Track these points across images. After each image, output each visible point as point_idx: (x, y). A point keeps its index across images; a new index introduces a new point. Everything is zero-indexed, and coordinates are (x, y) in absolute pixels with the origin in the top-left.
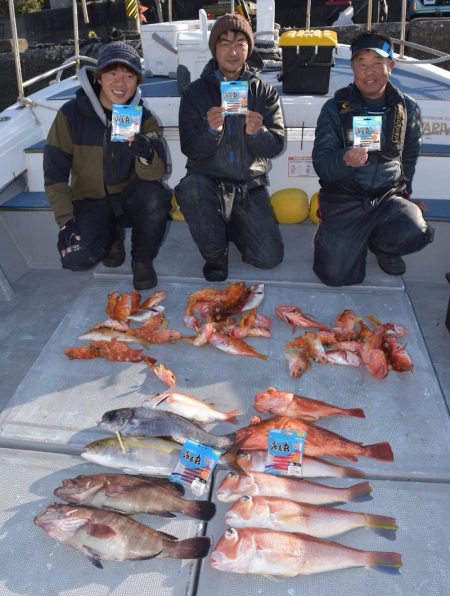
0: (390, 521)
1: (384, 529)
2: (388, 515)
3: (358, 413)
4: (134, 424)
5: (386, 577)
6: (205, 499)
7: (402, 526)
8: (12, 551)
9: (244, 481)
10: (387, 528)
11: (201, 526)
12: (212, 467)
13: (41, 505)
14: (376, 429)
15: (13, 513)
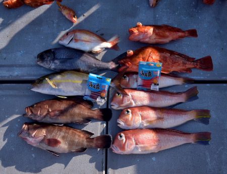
0: (207, 112)
1: (203, 118)
2: (206, 109)
3: (193, 33)
4: (56, 63)
5: (202, 147)
6: (105, 107)
7: (213, 115)
8: (13, 149)
9: (126, 98)
10: (205, 117)
11: (105, 125)
12: (106, 89)
13: (19, 120)
14: (204, 46)
15: (7, 127)
